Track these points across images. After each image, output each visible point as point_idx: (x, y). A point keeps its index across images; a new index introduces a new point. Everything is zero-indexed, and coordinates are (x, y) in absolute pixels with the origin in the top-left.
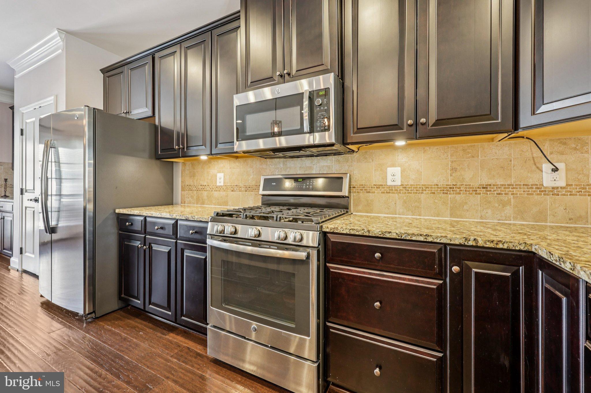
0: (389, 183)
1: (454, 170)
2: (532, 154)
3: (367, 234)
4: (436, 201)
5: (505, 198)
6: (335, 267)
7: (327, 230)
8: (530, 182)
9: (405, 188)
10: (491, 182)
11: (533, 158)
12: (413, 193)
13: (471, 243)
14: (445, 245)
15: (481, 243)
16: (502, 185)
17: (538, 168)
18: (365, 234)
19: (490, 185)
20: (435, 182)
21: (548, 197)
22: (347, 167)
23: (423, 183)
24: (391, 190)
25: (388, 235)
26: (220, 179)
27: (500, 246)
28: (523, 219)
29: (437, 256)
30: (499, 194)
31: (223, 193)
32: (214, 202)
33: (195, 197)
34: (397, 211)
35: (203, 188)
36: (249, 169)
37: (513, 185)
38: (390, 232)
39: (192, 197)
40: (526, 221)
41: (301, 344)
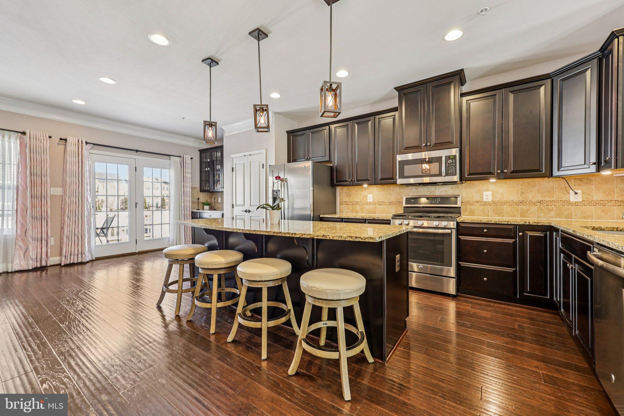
0: (485, 200)
1: (522, 193)
2: (565, 185)
3: (480, 222)
4: (512, 209)
5: (551, 207)
6: (463, 238)
7: (460, 221)
8: (564, 199)
9: (494, 202)
10: (543, 199)
11: (565, 187)
12: (499, 205)
13: (527, 224)
14: (516, 225)
15: (531, 223)
16: (549, 201)
17: (568, 192)
18: (479, 222)
19: (543, 201)
20: (512, 199)
21: (573, 207)
22: (458, 191)
23: (504, 200)
24: (486, 204)
25: (490, 222)
26: (370, 198)
27: (539, 224)
28: (560, 217)
29: (513, 230)
30: (547, 205)
31: (372, 206)
32: (365, 212)
33: (351, 209)
34: (490, 215)
35: (357, 203)
36: (391, 192)
37: (555, 201)
38: (491, 221)
39: (348, 209)
40: (562, 219)
41: (448, 271)
